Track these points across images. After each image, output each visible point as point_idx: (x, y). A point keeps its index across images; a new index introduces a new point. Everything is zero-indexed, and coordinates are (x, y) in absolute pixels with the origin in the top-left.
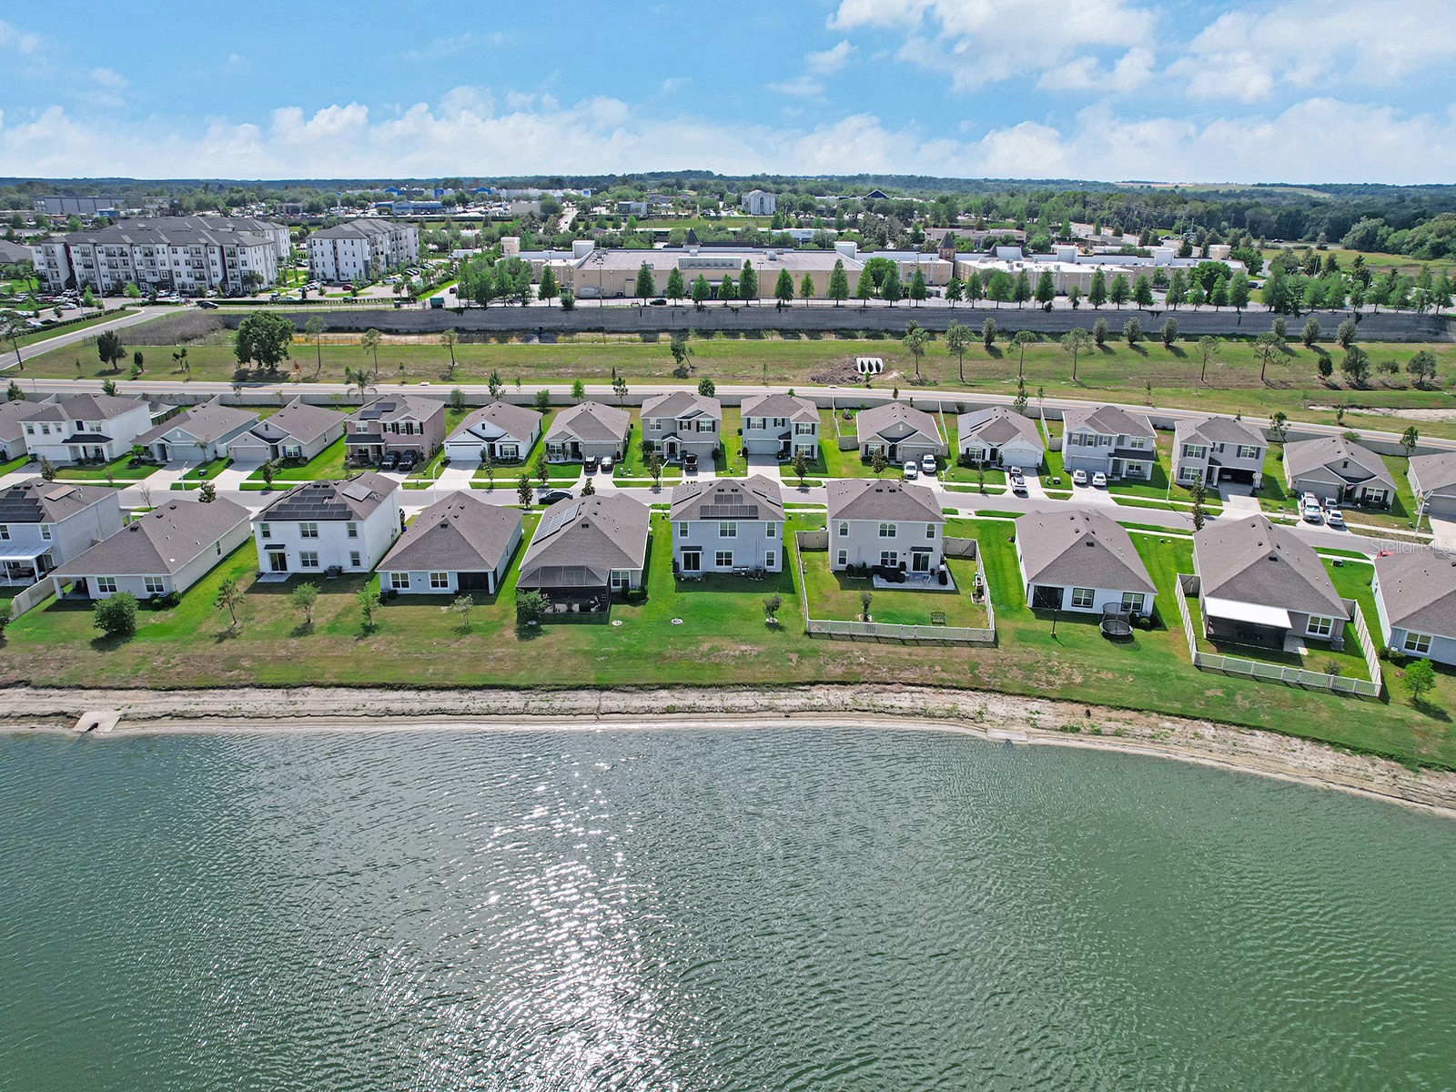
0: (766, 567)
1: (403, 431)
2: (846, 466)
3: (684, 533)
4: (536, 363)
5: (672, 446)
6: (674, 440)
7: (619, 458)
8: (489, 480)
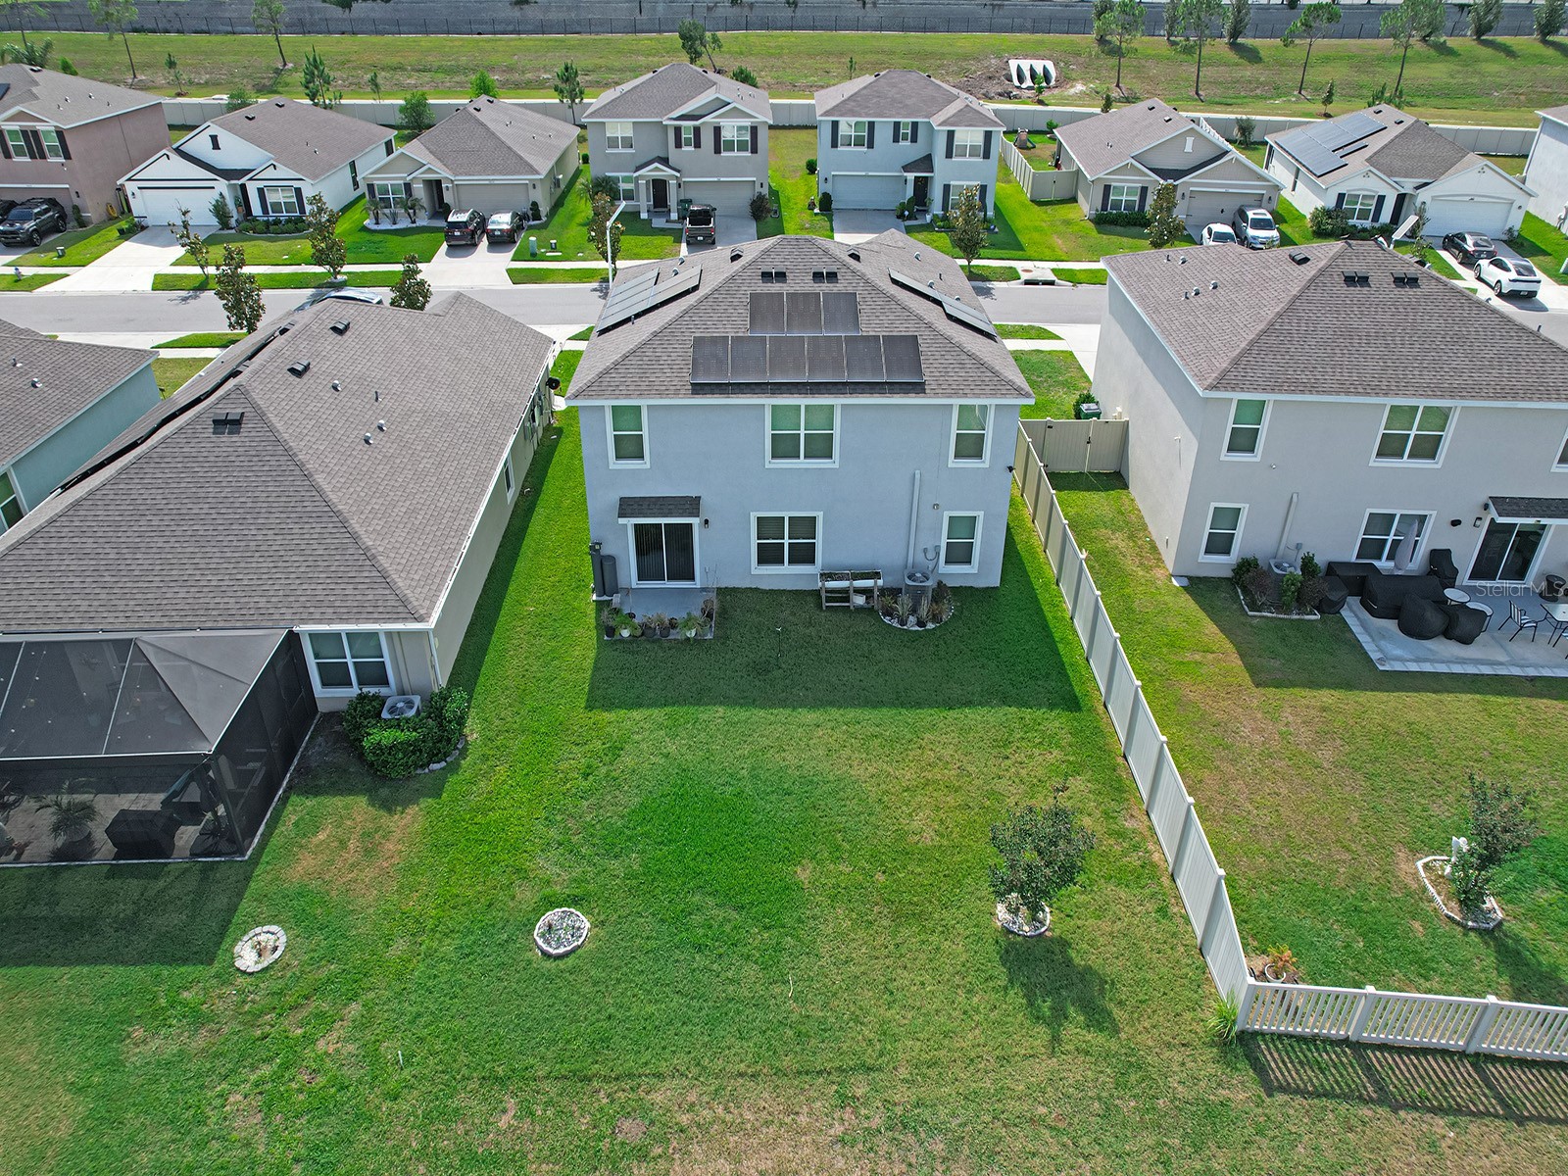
0: (944, 568)
1: (19, 152)
2: (1060, 235)
3: (629, 448)
4: (436, 64)
5: (659, 187)
6: (665, 172)
7: (537, 217)
8: (197, 270)
